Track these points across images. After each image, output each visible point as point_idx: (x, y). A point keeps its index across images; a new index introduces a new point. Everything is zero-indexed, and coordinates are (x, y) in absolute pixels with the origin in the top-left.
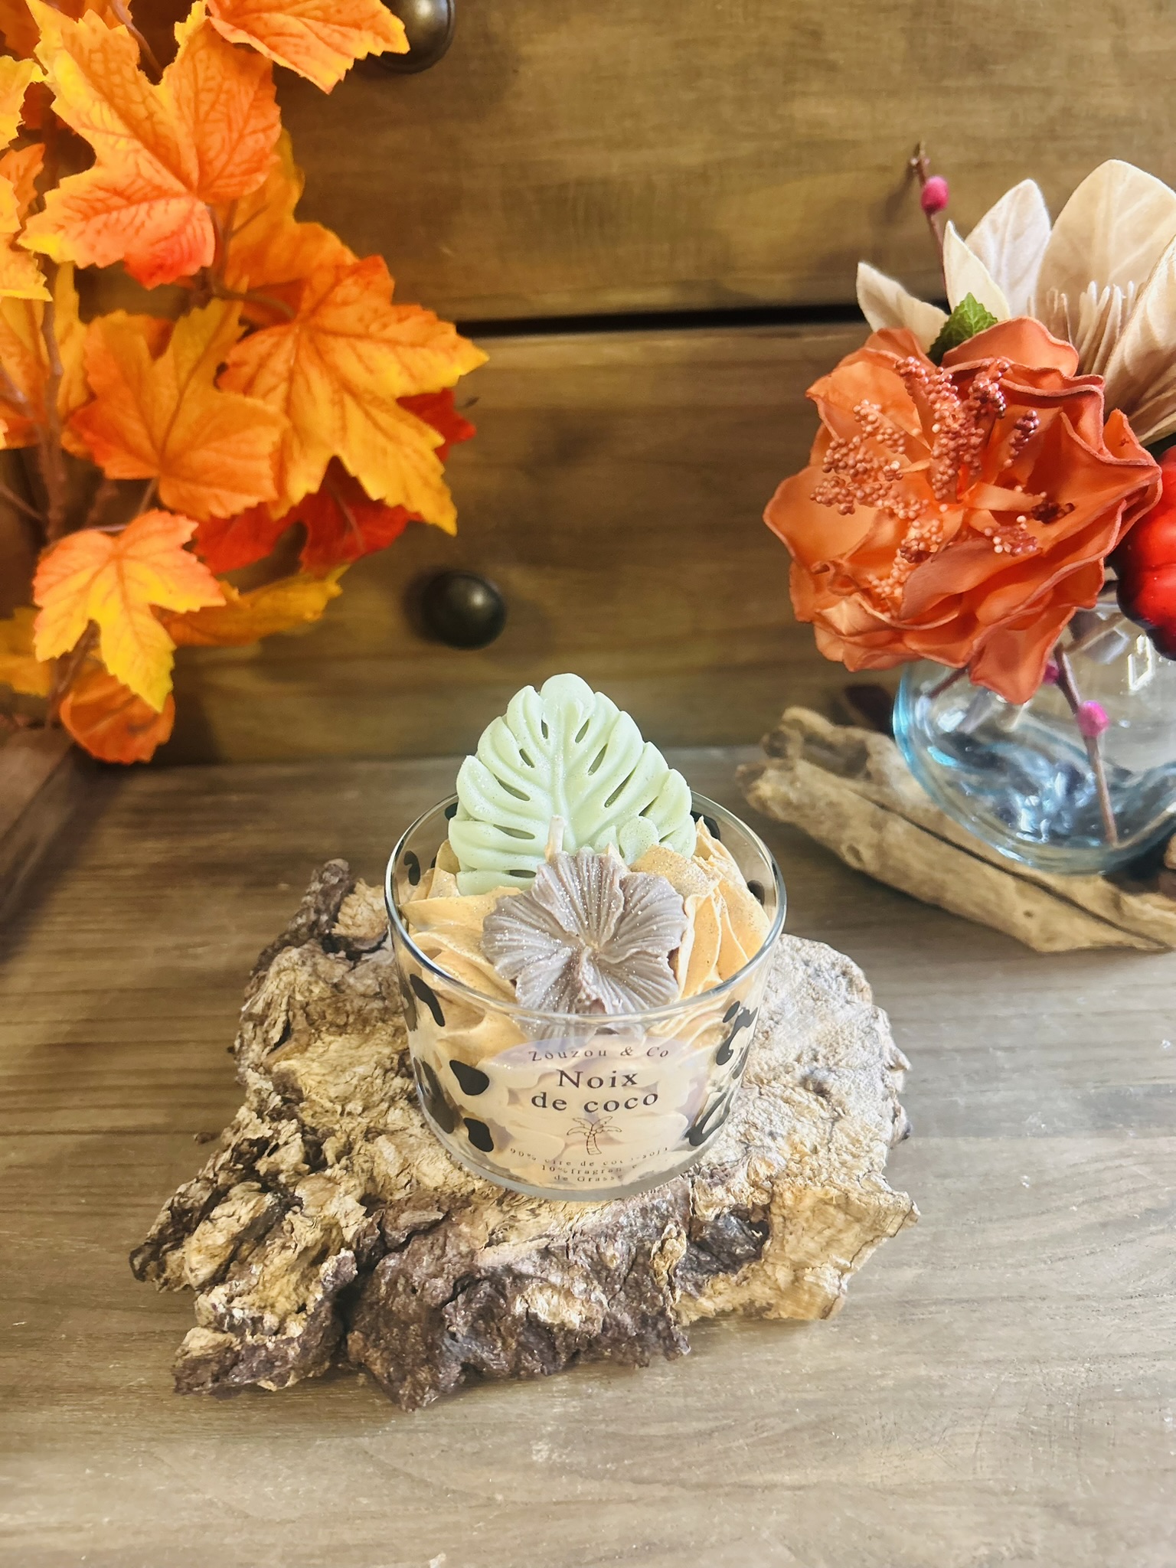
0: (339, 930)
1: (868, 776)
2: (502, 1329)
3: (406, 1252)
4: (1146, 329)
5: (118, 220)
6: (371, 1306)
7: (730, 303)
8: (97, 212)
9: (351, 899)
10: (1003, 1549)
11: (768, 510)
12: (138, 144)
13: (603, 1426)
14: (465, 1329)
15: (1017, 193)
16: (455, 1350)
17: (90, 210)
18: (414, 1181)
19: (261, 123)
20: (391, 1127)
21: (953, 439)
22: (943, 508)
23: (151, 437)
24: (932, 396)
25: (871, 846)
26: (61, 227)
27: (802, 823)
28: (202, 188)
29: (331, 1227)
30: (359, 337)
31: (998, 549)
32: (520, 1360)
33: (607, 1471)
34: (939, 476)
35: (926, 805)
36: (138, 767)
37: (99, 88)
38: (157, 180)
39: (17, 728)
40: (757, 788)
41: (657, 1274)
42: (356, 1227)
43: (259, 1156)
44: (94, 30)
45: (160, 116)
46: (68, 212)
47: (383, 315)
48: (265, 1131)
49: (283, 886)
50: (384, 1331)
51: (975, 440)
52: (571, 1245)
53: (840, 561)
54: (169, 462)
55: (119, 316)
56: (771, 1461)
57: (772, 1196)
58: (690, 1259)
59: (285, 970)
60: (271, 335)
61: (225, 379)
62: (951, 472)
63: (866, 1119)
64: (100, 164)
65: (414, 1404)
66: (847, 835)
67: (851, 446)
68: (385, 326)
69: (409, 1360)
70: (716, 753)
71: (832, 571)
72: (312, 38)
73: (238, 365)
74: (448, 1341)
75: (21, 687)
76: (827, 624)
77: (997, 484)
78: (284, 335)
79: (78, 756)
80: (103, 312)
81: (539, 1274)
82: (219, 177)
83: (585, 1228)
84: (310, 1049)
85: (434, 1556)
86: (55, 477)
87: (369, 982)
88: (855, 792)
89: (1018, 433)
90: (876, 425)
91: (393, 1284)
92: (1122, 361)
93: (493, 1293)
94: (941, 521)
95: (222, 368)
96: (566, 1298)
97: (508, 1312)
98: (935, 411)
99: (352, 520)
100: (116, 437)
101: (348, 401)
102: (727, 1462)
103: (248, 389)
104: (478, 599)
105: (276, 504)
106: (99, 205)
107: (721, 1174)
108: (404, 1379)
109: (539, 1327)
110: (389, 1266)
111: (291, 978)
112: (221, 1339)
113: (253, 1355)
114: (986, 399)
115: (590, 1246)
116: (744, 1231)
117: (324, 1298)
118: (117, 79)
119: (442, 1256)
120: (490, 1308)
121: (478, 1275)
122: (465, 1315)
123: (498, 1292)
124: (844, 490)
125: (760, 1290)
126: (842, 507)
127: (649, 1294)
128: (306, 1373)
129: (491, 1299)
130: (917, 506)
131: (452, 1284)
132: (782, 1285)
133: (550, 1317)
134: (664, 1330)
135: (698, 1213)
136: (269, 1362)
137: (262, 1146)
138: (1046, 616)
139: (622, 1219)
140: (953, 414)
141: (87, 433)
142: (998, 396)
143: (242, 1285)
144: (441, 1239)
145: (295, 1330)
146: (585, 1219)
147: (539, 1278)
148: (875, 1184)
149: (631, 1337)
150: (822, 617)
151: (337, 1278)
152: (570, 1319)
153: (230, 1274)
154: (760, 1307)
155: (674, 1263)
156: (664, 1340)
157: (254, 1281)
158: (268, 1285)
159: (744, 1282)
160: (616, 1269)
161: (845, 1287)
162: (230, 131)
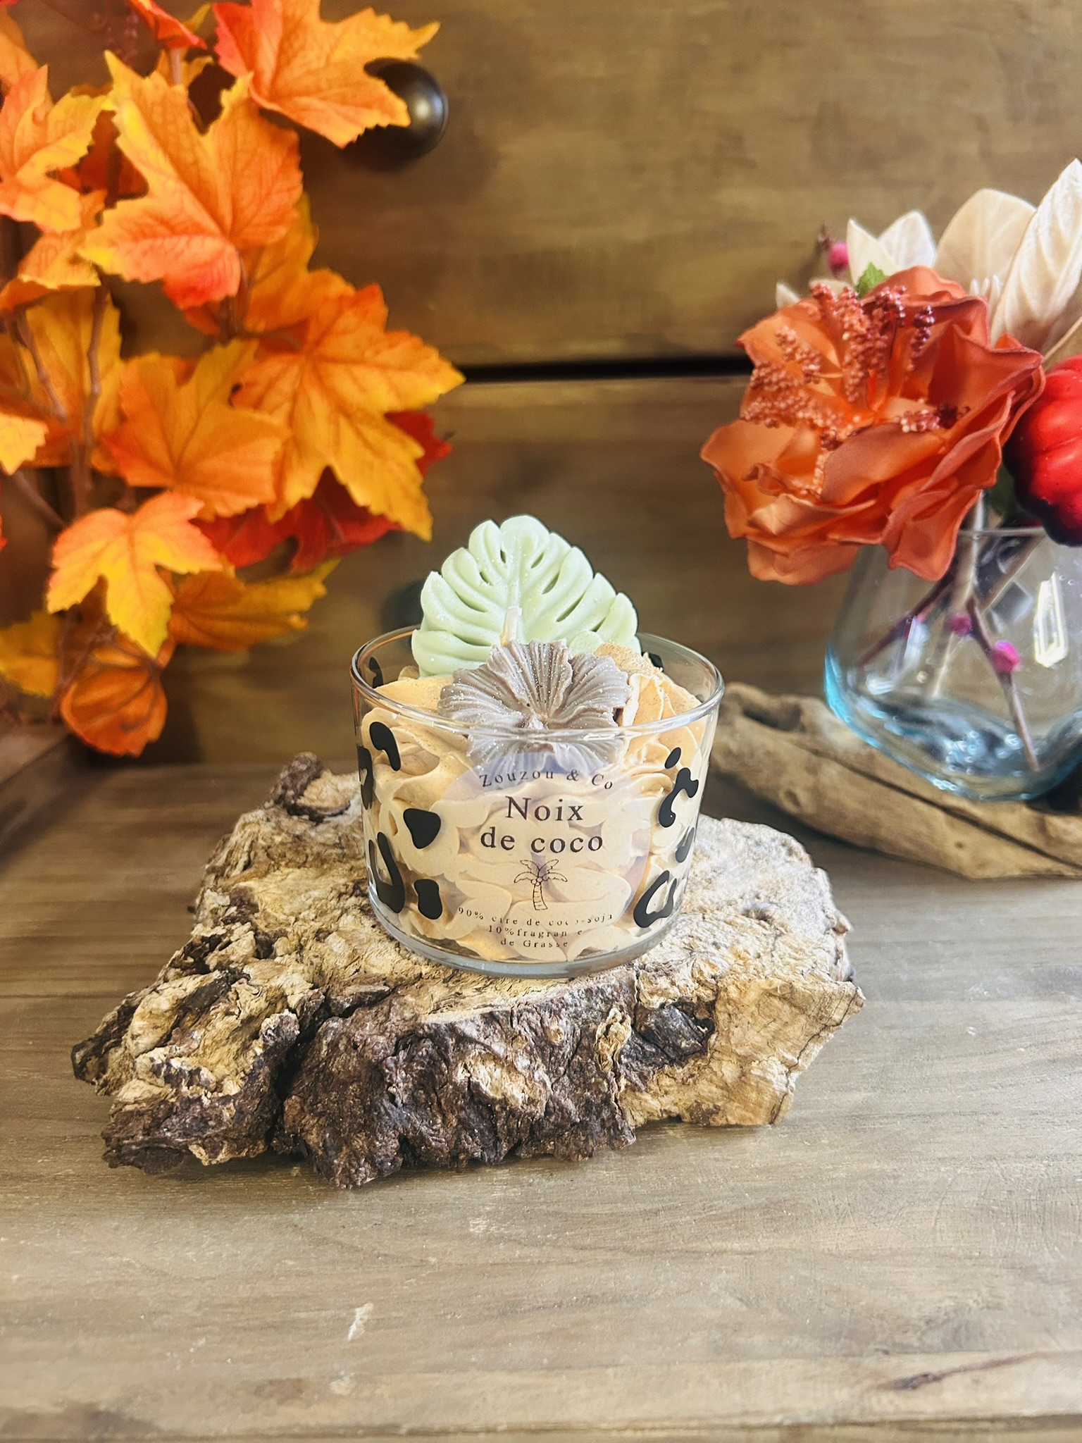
0: (303, 802)
1: (803, 729)
2: (443, 1101)
3: (350, 1019)
4: (1022, 299)
5: (161, 246)
6: (311, 1070)
8: (145, 236)
9: (318, 783)
10: (970, 1302)
11: (706, 448)
12: (182, 187)
13: (544, 1207)
14: (405, 1096)
15: (906, 222)
16: (394, 1114)
18: (361, 970)
19: (286, 184)
20: (342, 929)
21: (862, 343)
22: (857, 419)
23: (169, 451)
24: (842, 313)
25: (807, 789)
26: (113, 243)
28: (231, 233)
29: (277, 996)
30: (355, 362)
32: (459, 1139)
33: (547, 1240)
34: (851, 382)
38: (198, 219)
39: (20, 723)
41: (602, 1058)
42: (301, 996)
43: (212, 950)
44: (156, 87)
45: (204, 163)
46: (121, 232)
47: (377, 342)
48: (220, 931)
50: (322, 1096)
51: (879, 344)
52: (515, 1013)
53: (768, 464)
54: (183, 471)
55: (152, 358)
56: (720, 1233)
57: (717, 993)
58: (636, 1048)
59: (250, 823)
60: (281, 362)
61: (238, 397)
62: (861, 374)
63: (808, 936)
64: (151, 195)
65: (348, 1179)
66: (784, 781)
68: (377, 352)
69: (346, 1125)
71: (761, 474)
72: (331, 113)
73: (251, 385)
74: (387, 1104)
75: (30, 688)
76: (758, 528)
77: (902, 398)
78: (291, 362)
79: (74, 741)
80: (141, 353)
81: (482, 1039)
82: (248, 225)
83: (529, 1001)
84: (269, 876)
85: (362, 1305)
87: (329, 835)
88: (791, 742)
90: (796, 345)
91: (333, 1046)
93: (435, 1054)
94: (855, 426)
95: (236, 388)
96: (509, 1072)
97: (449, 1080)
98: (844, 323)
99: (340, 531)
100: (138, 451)
101: (343, 422)
102: (673, 1233)
103: (257, 405)
105: (274, 506)
107: (666, 969)
108: (339, 1149)
109: (480, 1102)
110: (332, 1028)
111: (256, 829)
112: (156, 1091)
113: (187, 1110)
114: (888, 306)
115: (534, 1018)
116: (689, 1025)
117: (264, 1054)
118: (171, 128)
119: (386, 1021)
120: (432, 1073)
121: (421, 1032)
122: (406, 1078)
123: (440, 1054)
124: (769, 405)
125: (706, 1090)
126: (768, 421)
127: (593, 1080)
128: (240, 1149)
129: (433, 1063)
130: (834, 417)
131: (394, 1041)
132: (729, 1081)
133: (491, 1090)
134: (608, 1119)
135: (643, 1000)
136: (203, 1120)
137: (214, 942)
138: (952, 501)
139: (567, 996)
140: (860, 321)
141: (115, 451)
142: (898, 303)
143: (182, 1049)
144: (386, 1008)
145: (232, 1088)
146: (529, 995)
147: (482, 1044)
148: (819, 977)
149: (574, 1124)
150: (754, 524)
151: (278, 1035)
152: (513, 1096)
153: (171, 1041)
154: (708, 1110)
155: (619, 1048)
156: (609, 1129)
157: (195, 1045)
158: (208, 1051)
159: (690, 1080)
160: (560, 1047)
161: (794, 1086)
162: (261, 185)
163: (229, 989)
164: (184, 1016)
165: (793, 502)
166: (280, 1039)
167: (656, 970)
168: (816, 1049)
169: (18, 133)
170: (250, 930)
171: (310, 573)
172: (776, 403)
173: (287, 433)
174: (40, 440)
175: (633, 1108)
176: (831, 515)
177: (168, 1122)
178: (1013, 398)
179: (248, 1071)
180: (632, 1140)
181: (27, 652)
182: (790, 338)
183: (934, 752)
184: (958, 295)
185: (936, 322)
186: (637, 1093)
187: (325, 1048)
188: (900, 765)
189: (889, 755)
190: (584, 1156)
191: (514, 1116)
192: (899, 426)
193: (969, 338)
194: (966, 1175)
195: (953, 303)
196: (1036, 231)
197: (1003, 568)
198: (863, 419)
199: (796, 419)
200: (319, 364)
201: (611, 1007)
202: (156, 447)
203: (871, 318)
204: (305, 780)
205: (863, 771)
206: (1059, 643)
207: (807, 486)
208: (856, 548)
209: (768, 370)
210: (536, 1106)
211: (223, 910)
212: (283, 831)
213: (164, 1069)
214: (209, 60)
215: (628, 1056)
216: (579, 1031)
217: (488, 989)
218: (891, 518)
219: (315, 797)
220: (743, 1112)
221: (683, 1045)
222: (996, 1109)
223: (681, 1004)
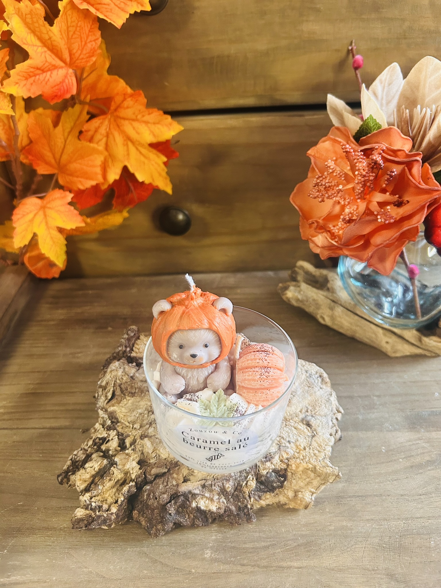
0: (133, 354)
1: (328, 289)
2: (188, 511)
4: (439, 127)
5: (39, 79)
6: (141, 502)
7: (277, 104)
8: (31, 77)
11: (291, 196)
12: (45, 49)
13: (230, 544)
14: (175, 511)
15: (390, 68)
16: (171, 519)
17: (28, 76)
18: (158, 455)
19: (93, 38)
20: (150, 435)
21: (363, 177)
22: (359, 201)
24: (355, 161)
25: (328, 316)
26: (17, 83)
27: (303, 307)
28: (71, 64)
29: (126, 473)
30: (133, 120)
31: (379, 220)
32: (194, 522)
33: (231, 561)
34: (357, 190)
35: (350, 301)
36: (54, 279)
37: (30, 29)
38: (54, 63)
39: (8, 265)
40: (286, 294)
41: (244, 493)
42: (136, 473)
43: (103, 444)
45: (54, 38)
46: (19, 77)
47: (142, 112)
48: (104, 434)
49: (110, 329)
50: (145, 511)
52: (213, 483)
53: (319, 220)
54: (62, 168)
55: (40, 110)
56: (290, 558)
57: (288, 465)
58: (257, 487)
60: (100, 119)
61: (82, 137)
62: (362, 189)
63: (324, 437)
64: (31, 58)
65: (156, 536)
66: (320, 312)
67: (324, 177)
68: (143, 116)
69: (154, 522)
70: (271, 273)
71: (316, 224)
72: (112, 5)
73: (87, 131)
74: (168, 516)
75: (9, 250)
76: (313, 242)
77: (380, 192)
78: (104, 119)
79: (31, 276)
80: (34, 109)
81: (201, 493)
82: (77, 59)
84: (122, 402)
86: (19, 174)
88: (323, 295)
89: (388, 176)
90: (334, 169)
91: (149, 495)
92: (430, 139)
93: (185, 500)
94: (358, 206)
95: (81, 132)
96: (211, 501)
97: (190, 506)
98: (356, 166)
99: (132, 188)
100: (40, 157)
101: (130, 144)
102: (274, 558)
103: (91, 140)
104: (181, 217)
105: (103, 184)
106: (31, 74)
107: (269, 457)
108: (153, 528)
109: (201, 511)
110: (147, 489)
112: (88, 512)
113: (99, 518)
115: (220, 484)
116: (277, 478)
117: (124, 499)
118: (36, 25)
119: (167, 486)
120: (184, 504)
121: (179, 494)
125: (282, 499)
127: (241, 500)
128: (119, 523)
130: (349, 200)
131: (170, 497)
132: (290, 498)
133: (205, 508)
134: (247, 512)
135: (260, 471)
136: (105, 520)
137: (103, 440)
143: (95, 493)
144: (166, 479)
145: (114, 510)
147: (202, 495)
148: (326, 463)
149: (235, 514)
151: (129, 493)
152: (213, 508)
153: (91, 489)
155: (251, 489)
156: (247, 516)
157: (100, 491)
158: (105, 493)
159: (277, 496)
160: (230, 491)
161: (313, 499)
162: (81, 41)
163: (109, 469)
164: (95, 478)
167: (266, 457)
168: (323, 487)
170: (116, 434)
173: (106, 152)
175: (256, 504)
177: (93, 523)
191: (213, 513)
192: (377, 218)
200: (117, 121)
201: (248, 475)
210: (221, 510)
212: (126, 374)
213: (90, 506)
215: (254, 491)
216: (236, 484)
220: (295, 505)
221: (275, 485)
223: (274, 471)
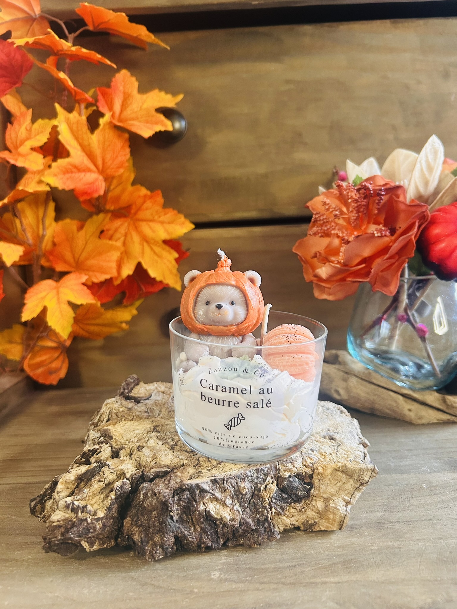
0: (131, 394)
2: (194, 520)
3: (153, 483)
5: (74, 176)
6: (136, 506)
7: (277, 216)
8: (68, 172)
9: (138, 387)
11: (294, 248)
13: (244, 566)
14: (177, 517)
15: (369, 161)
16: (172, 525)
18: (157, 463)
19: (124, 153)
20: (149, 445)
21: (356, 203)
22: (355, 233)
23: (74, 257)
24: (347, 191)
25: (343, 389)
26: (56, 175)
29: (121, 476)
30: (150, 221)
31: (376, 235)
32: (201, 537)
33: (247, 580)
34: (353, 218)
37: (74, 135)
38: (89, 166)
41: (264, 500)
42: (132, 473)
43: (93, 455)
44: (75, 117)
45: (92, 145)
46: (59, 171)
47: (159, 213)
48: (95, 447)
50: (141, 517)
51: (363, 203)
52: (225, 479)
53: (320, 251)
54: (80, 265)
55: (68, 221)
56: (324, 574)
57: (313, 470)
58: (278, 495)
59: (109, 403)
60: (120, 221)
61: (103, 235)
62: (356, 215)
63: (352, 445)
64: (71, 157)
65: (152, 557)
68: (160, 217)
72: (142, 126)
73: (108, 230)
74: (170, 521)
75: (10, 357)
77: (373, 224)
78: (125, 221)
81: (211, 491)
82: (108, 168)
83: (231, 474)
84: (117, 424)
87: (143, 408)
91: (146, 495)
93: (190, 498)
95: (102, 232)
96: (223, 506)
97: (197, 510)
98: (349, 196)
99: (143, 288)
100: (61, 258)
101: (145, 244)
102: (303, 575)
103: (111, 238)
105: (116, 278)
106: (69, 170)
107: (291, 460)
108: (148, 542)
109: (210, 520)
110: (145, 487)
111: (112, 406)
112: (67, 516)
113: (81, 524)
114: (366, 188)
115: (233, 482)
116: (302, 485)
117: (116, 499)
118: (80, 132)
119: (169, 483)
120: (189, 506)
121: (184, 487)
122: (178, 509)
123: (193, 498)
124: (320, 228)
125: (310, 514)
126: (320, 235)
127: (260, 510)
128: (103, 544)
129: (189, 502)
130: (346, 232)
131: (172, 492)
132: (320, 509)
133: (215, 514)
134: (267, 528)
135: (281, 474)
136: (87, 529)
137: (94, 452)
138: (396, 264)
139: (248, 472)
140: (355, 194)
141: (51, 258)
142: (370, 187)
143: (79, 497)
144: (168, 478)
145: (101, 514)
146: (231, 472)
147: (211, 493)
148: (358, 462)
149: (253, 530)
150: (316, 276)
151: (122, 490)
152: (225, 517)
153: (74, 494)
154: (311, 524)
155: (271, 495)
156: (268, 532)
157: (85, 495)
158: (91, 498)
159: (303, 510)
160: (245, 495)
161: (349, 511)
162: (114, 153)
163: (100, 471)
164: (81, 483)
165: (332, 266)
166: (122, 492)
167: (287, 461)
168: (358, 494)
169: (20, 134)
170: (109, 446)
171: (131, 305)
172: (323, 228)
173: (123, 249)
174: (21, 253)
175: (278, 523)
176: (348, 270)
177: (72, 530)
178: (418, 222)
179: (108, 506)
180: (278, 537)
181: (10, 342)
182: (327, 203)
183: (396, 370)
184: (392, 185)
185: (386, 194)
186: (280, 516)
187: (142, 496)
188: (382, 376)
189: (377, 372)
190: (257, 545)
191: (225, 526)
192: (373, 234)
193: (398, 200)
194: (430, 546)
195: (391, 187)
196: (420, 162)
197: (418, 294)
198: (358, 233)
199: (331, 234)
200: (136, 222)
201: (267, 477)
202: (68, 256)
203: (359, 194)
204: (132, 386)
205: (366, 379)
206: (444, 326)
207: (337, 260)
208: (358, 284)
209: (319, 215)
210: (235, 522)
211: (97, 439)
212: (123, 406)
213: (71, 505)
214: (95, 108)
215: (275, 499)
216: (253, 488)
217: (213, 470)
218: (372, 271)
219: (137, 393)
220: (327, 524)
221: (300, 494)
222: (440, 518)
223: (298, 475)
